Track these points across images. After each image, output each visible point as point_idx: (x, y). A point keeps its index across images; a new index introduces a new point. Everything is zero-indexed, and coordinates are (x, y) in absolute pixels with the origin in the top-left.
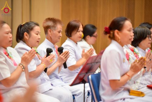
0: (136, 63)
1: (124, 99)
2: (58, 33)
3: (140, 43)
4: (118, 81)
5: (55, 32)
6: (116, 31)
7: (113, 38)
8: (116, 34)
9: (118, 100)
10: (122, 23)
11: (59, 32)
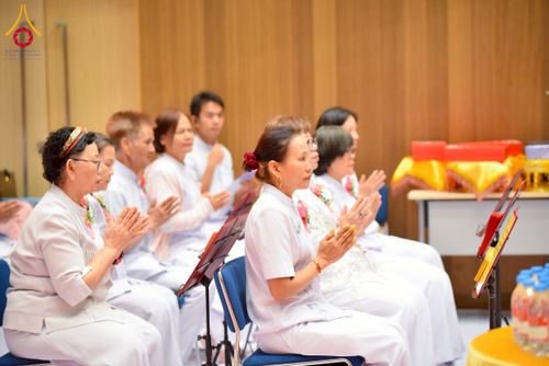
0: (332, 240)
1: (306, 323)
2: (145, 145)
3: (329, 165)
4: (289, 281)
5: (140, 143)
6: (272, 163)
7: (266, 178)
8: (272, 170)
9: (293, 326)
10: (284, 143)
11: (148, 142)
